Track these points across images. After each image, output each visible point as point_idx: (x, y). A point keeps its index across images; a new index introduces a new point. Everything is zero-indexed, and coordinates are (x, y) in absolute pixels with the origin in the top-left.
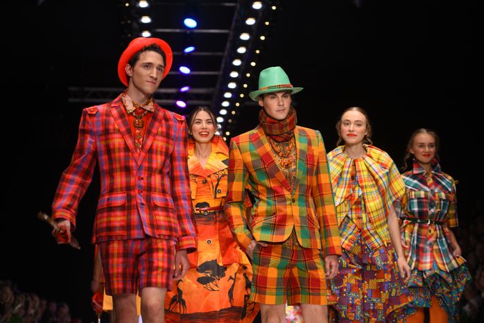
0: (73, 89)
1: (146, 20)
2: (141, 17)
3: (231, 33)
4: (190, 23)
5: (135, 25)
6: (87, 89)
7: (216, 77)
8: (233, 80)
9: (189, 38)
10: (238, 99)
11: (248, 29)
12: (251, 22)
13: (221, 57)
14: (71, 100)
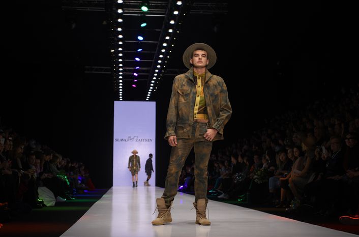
0: (87, 67)
1: (121, 36)
2: (118, 35)
3: (159, 43)
4: (140, 38)
5: (116, 39)
6: (93, 67)
7: (152, 62)
8: (159, 64)
9: (140, 45)
10: (162, 73)
11: (166, 41)
12: (167, 38)
13: (154, 54)
14: (86, 72)
